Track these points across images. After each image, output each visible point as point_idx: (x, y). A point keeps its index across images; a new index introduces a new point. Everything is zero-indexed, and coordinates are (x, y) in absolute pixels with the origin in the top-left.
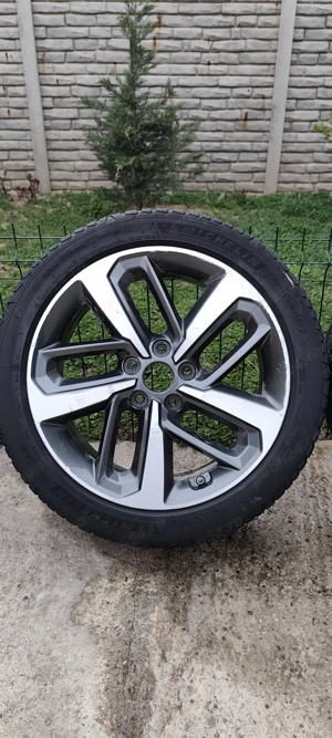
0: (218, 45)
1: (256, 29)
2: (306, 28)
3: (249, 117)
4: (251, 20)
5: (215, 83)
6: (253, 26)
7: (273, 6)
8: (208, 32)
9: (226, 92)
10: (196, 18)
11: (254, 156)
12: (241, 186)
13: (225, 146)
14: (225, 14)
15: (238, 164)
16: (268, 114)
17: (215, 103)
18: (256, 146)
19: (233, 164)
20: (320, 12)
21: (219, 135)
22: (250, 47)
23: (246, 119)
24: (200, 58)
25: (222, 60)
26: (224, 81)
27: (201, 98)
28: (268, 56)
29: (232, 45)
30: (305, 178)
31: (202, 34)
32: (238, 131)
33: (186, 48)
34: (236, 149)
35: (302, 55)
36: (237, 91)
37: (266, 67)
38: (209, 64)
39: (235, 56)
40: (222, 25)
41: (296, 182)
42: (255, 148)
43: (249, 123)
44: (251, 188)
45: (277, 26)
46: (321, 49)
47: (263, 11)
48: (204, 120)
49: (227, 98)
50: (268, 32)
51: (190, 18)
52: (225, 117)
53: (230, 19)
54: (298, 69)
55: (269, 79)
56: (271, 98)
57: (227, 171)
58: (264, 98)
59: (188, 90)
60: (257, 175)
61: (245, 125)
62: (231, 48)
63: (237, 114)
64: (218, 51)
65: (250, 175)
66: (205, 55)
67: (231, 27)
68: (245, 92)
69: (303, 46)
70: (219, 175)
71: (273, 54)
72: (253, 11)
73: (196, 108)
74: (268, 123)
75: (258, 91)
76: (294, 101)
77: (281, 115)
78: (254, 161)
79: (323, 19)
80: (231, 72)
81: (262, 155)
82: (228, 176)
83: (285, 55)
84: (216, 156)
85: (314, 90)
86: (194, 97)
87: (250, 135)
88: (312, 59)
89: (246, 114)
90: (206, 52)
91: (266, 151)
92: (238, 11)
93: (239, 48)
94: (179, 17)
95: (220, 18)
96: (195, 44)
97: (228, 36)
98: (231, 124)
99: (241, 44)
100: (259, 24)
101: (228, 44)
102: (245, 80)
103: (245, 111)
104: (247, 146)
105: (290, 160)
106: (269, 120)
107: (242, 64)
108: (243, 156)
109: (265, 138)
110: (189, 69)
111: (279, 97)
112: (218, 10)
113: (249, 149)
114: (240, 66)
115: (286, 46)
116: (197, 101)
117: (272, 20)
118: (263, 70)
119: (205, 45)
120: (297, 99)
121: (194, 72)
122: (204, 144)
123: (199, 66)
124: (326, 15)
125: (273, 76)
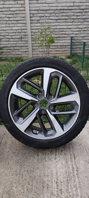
0: (11, 19)
1: (20, 15)
2: (33, 14)
3: (22, 38)
4: (18, 12)
5: (12, 29)
6: (19, 14)
7: (24, 8)
8: (7, 16)
9: (15, 31)
10: (4, 12)
11: (25, 48)
12: (23, 55)
13: (17, 45)
14: (12, 11)
15: (21, 50)
16: (27, 36)
17: (13, 34)
18: (25, 45)
19: (20, 50)
20: (36, 10)
21: (15, 42)
22: (19, 19)
23: (21, 38)
24: (7, 23)
25: (12, 23)
26: (14, 28)
27: (8, 33)
28: (24, 22)
29: (14, 19)
30: (40, 53)
31: (6, 16)
32: (20, 41)
33: (2, 20)
34: (20, 46)
35: (33, 21)
36: (18, 31)
37: (24, 24)
38: (9, 24)
39: (16, 22)
40: (11, 14)
41: (38, 54)
42: (25, 46)
43: (22, 39)
44: (26, 56)
45: (25, 14)
46: (38, 19)
47: (21, 10)
48: (10, 39)
49: (15, 33)
50: (23, 15)
51: (2, 12)
52: (16, 38)
53: (13, 12)
54: (33, 25)
55: (25, 28)
56: (27, 32)
58: (25, 32)
59: (5, 31)
60: (27, 53)
61: (21, 40)
62: (14, 20)
63: (19, 37)
64: (11, 21)
65: (25, 53)
66: (8, 22)
67: (13, 14)
68: (20, 31)
69: (33, 19)
70: (17, 53)
71: (26, 21)
72: (18, 10)
73: (8, 35)
74: (27, 39)
75: (23, 31)
76: (33, 33)
77: (30, 37)
78: (25, 49)
79: (37, 11)
80: (15, 26)
81: (27, 47)
82: (19, 53)
83: (28, 21)
84: (15, 48)
85: (38, 30)
86: (7, 33)
87: (23, 42)
88: (36, 22)
89: (21, 37)
90: (8, 21)
91: (28, 46)
92: (14, 10)
93: (16, 20)
95: (10, 12)
96: (5, 19)
97: (13, 17)
98: (18, 39)
99: (17, 19)
100: (21, 13)
101: (13, 19)
102: (19, 28)
103: (21, 36)
104: (23, 45)
105: (35, 48)
106: (27, 38)
108: (22, 48)
109: (27, 43)
110: (4, 25)
111: (29, 32)
112: (9, 10)
113: (23, 46)
114: (17, 24)
115: (28, 19)
116: (8, 34)
117: (24, 12)
118: (24, 25)
119: (7, 19)
120: (34, 33)
121: (5, 26)
122: (11, 45)
123: (7, 25)
124: (38, 10)
125: (26, 27)
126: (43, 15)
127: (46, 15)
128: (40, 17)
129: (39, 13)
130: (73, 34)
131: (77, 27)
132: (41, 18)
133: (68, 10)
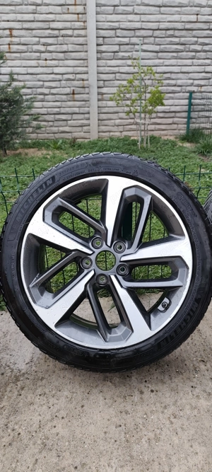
0: (50, 48)
1: (73, 38)
2: (104, 37)
3: (75, 92)
4: (69, 32)
5: (51, 72)
6: (71, 36)
7: (82, 24)
8: (43, 40)
9: (59, 77)
10: (34, 31)
11: (82, 116)
12: (76, 135)
13: (63, 110)
14: (53, 29)
15: (72, 121)
16: (87, 90)
17: (53, 84)
18: (82, 110)
19: (69, 122)
20: (111, 27)
21: (58, 104)
22: (70, 49)
23: (73, 94)
24: (40, 56)
25: (54, 58)
26: (56, 70)
27: (43, 81)
28: (82, 55)
29: (59, 48)
30: (115, 129)
31: (39, 41)
32: (70, 101)
33: (30, 50)
34: (70, 112)
35: (104, 54)
36: (66, 76)
37: (82, 61)
38: (46, 60)
39: (62, 55)
40: (51, 35)
41: (110, 132)
42: (81, 112)
43: (76, 96)
44: (82, 136)
45: (85, 36)
46: (115, 50)
47: (76, 27)
48: (47, 95)
49: (60, 81)
50: (81, 40)
51: (30, 31)
52: (60, 93)
53: (56, 32)
54: (102, 62)
55: (85, 69)
56: (87, 80)
57: (66, 126)
58: (83, 80)
59: (35, 76)
60: (85, 128)
61: (74, 97)
62: (58, 50)
63: (68, 90)
64: (51, 52)
65: (80, 128)
66: (43, 54)
67: (57, 37)
68: (71, 76)
69: (103, 48)
70: (61, 129)
71: (86, 53)
72: (70, 27)
73: (42, 87)
74: (87, 95)
75: (78, 76)
76: (102, 82)
77: (95, 91)
78: (82, 119)
79: (114, 31)
80: (60, 65)
81: (87, 116)
82: (67, 129)
83: (93, 54)
84: (58, 117)
85: (114, 75)
86: (39, 81)
87: (78, 104)
88: (110, 56)
89: (73, 90)
90: (43, 52)
91: (89, 113)
92: (60, 27)
93: (64, 50)
94: (23, 31)
95: (49, 31)
96: (35, 47)
97: (56, 43)
98: (65, 97)
99: (65, 48)
100: (75, 35)
101: (57, 48)
102: (70, 70)
103: (72, 88)
104: (77, 110)
105: (105, 118)
106: (88, 94)
107: (67, 59)
108: (75, 117)
109: (87, 105)
110: (33, 63)
111: (93, 79)
112: (47, 27)
113: (78, 112)
114: (66, 61)
115: (93, 49)
116: (41, 83)
117: (82, 32)
118: (80, 63)
119: (42, 48)
120: (104, 81)
121: (37, 65)
122: (49, 109)
123: (40, 61)
124: (115, 29)
125: (87, 67)
126: (126, 40)
127: (134, 40)
128: (120, 45)
129: (118, 34)
130: (192, 85)
131: (203, 70)
132: (122, 47)
133: (184, 32)
